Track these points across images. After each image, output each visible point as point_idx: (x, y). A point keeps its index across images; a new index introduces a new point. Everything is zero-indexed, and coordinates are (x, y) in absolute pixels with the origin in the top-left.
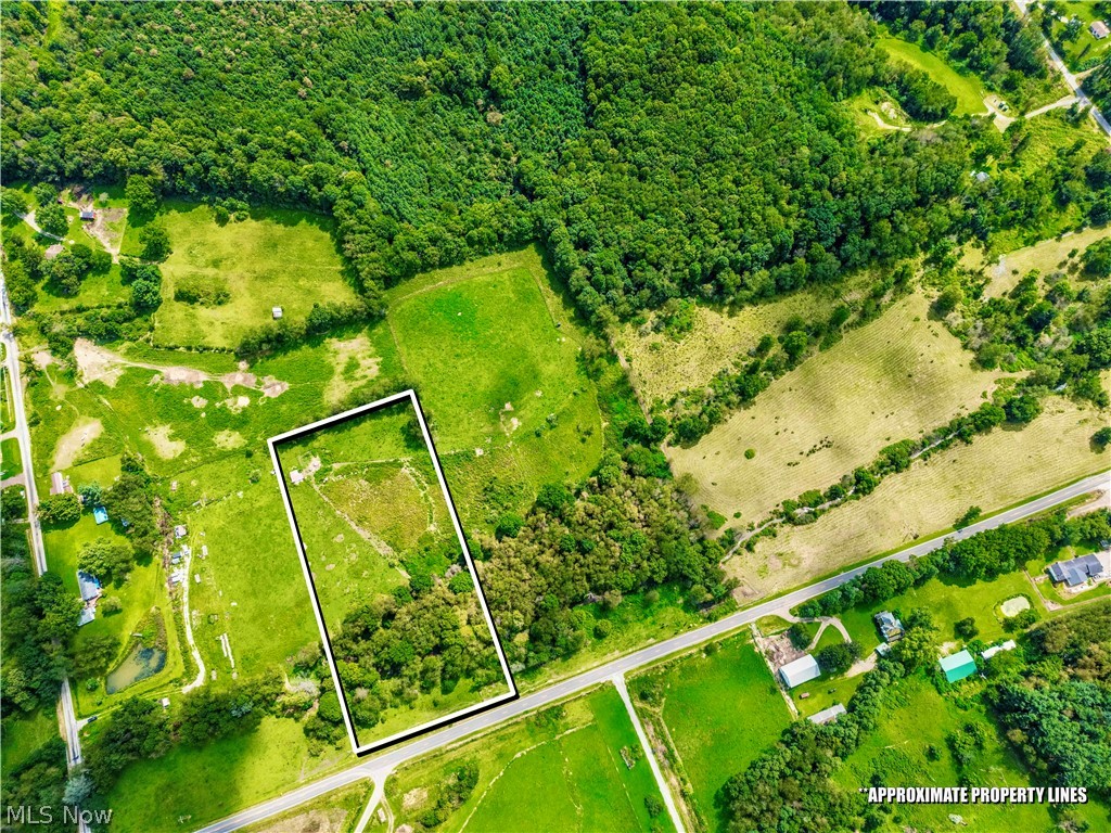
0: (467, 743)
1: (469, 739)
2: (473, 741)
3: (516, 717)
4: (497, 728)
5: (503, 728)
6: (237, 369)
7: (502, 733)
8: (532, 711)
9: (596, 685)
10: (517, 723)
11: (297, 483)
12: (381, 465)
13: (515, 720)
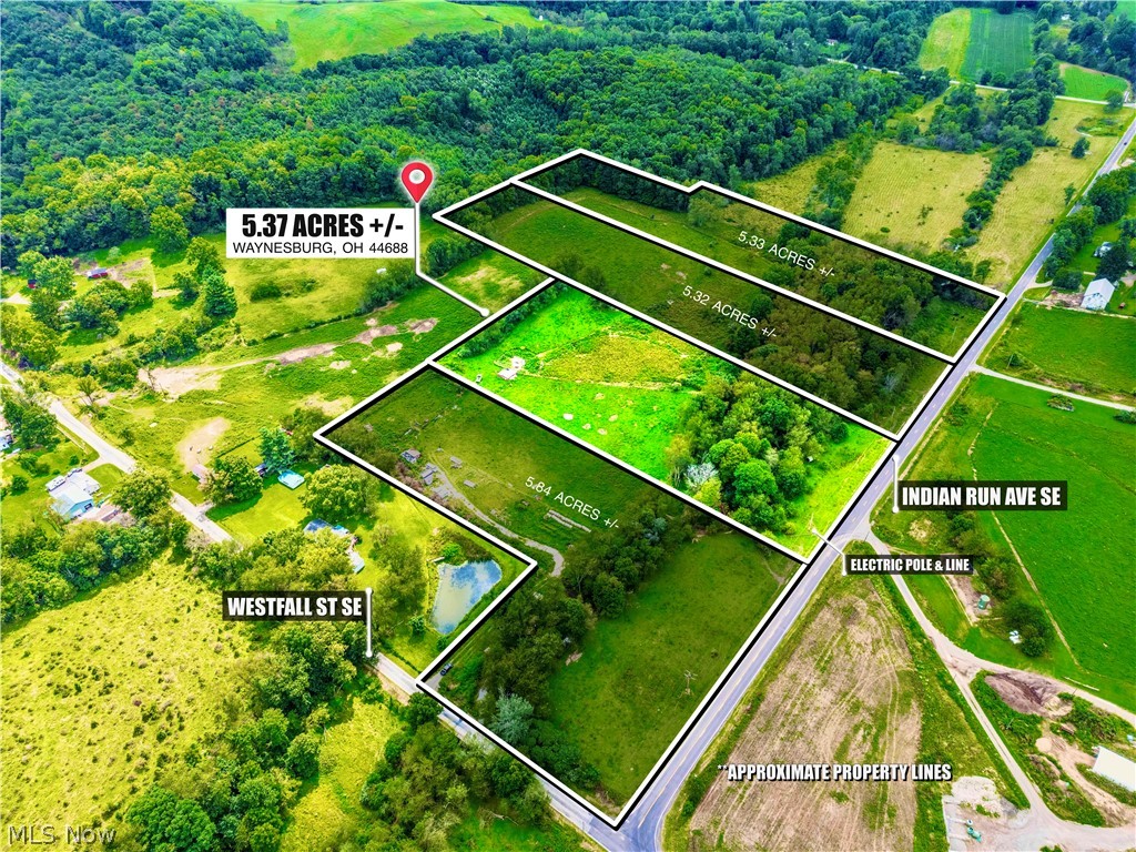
0: (912, 468)
1: (911, 464)
2: (916, 463)
3: (930, 429)
4: (924, 444)
5: (929, 443)
6: (367, 328)
7: (934, 445)
8: (937, 419)
9: (965, 379)
10: (936, 433)
11: (513, 378)
12: (586, 339)
13: (932, 432)
